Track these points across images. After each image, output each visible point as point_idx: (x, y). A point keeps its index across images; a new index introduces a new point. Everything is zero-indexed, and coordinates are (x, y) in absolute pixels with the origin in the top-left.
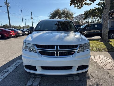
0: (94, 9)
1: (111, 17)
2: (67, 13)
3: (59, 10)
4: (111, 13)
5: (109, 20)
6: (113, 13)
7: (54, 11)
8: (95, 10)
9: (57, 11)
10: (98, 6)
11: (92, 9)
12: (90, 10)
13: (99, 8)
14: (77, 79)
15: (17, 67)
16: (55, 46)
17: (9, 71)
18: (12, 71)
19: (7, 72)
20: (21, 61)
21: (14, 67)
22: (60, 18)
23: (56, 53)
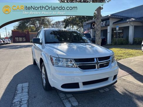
1: (93, 26)
4: (93, 23)
5: (91, 30)
6: (95, 23)
8: (76, 18)
12: (70, 18)
14: (107, 90)
15: (28, 93)
16: (94, 58)
17: (22, 100)
18: (28, 99)
19: (22, 102)
20: (26, 85)
21: (24, 94)
22: (34, 24)
23: (97, 66)
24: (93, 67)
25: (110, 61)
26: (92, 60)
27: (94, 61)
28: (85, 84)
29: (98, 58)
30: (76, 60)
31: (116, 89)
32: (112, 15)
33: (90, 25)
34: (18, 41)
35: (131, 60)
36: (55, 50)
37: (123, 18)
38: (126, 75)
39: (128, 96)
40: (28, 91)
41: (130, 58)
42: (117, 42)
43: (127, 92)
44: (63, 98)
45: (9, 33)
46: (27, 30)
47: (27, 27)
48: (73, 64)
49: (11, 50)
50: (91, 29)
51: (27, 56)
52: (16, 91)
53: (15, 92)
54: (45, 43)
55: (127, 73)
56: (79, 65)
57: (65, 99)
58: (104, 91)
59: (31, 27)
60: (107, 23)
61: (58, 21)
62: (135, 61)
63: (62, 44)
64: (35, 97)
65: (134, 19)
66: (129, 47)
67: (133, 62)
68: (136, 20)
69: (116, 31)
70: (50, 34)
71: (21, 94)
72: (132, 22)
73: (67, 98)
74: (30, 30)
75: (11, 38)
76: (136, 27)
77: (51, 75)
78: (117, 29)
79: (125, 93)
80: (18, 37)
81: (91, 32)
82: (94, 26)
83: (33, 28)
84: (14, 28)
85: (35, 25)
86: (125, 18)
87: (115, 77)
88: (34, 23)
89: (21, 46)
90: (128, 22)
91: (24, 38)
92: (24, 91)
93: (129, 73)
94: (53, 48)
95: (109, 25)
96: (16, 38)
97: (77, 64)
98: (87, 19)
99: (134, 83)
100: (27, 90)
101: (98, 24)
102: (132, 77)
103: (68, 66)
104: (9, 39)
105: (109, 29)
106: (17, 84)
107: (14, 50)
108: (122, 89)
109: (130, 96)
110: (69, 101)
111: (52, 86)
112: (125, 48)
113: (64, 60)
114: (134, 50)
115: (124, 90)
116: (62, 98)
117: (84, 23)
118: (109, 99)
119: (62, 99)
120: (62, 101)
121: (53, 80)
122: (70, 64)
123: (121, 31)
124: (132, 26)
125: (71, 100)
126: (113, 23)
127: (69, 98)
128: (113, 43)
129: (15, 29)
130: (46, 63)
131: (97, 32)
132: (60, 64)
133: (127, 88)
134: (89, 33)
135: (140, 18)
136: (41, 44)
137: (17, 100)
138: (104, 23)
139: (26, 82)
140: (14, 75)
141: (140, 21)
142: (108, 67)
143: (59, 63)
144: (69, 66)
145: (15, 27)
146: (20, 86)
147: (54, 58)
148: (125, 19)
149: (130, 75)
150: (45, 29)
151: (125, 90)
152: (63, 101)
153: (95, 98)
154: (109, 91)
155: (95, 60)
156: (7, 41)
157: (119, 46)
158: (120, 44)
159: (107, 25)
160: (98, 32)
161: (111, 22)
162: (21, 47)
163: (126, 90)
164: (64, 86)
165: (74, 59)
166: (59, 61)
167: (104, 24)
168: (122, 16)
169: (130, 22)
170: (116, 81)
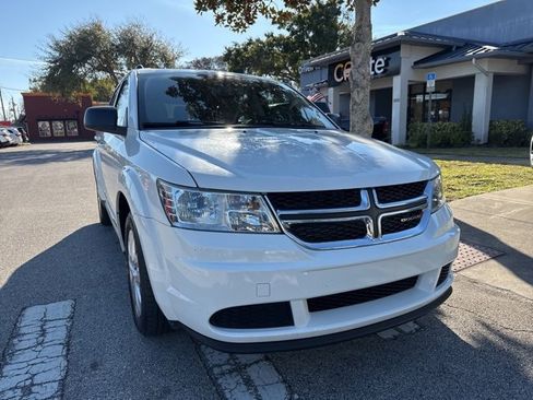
0: (264, 39)
1: (339, 77)
2: (146, 49)
3: (99, 28)
4: (338, 63)
5: (332, 89)
6: (344, 63)
7: (70, 29)
8: (270, 44)
9: (92, 33)
10: (279, 28)
11: (258, 40)
12: (249, 44)
13: (281, 37)
14: (411, 327)
15: (67, 345)
16: (359, 190)
17: (37, 380)
18: (63, 374)
19: (33, 389)
20: (61, 309)
21: (48, 351)
22: (109, 70)
23: (370, 225)
24: (355, 231)
25: (424, 202)
26: (351, 196)
27: (358, 202)
28: (317, 305)
29: (376, 188)
30: (280, 200)
31: (445, 322)
32: (410, 33)
33: (326, 71)
34: (49, 134)
35: (492, 202)
36: (182, 154)
37: (452, 43)
38: (478, 261)
39: (501, 351)
40: (69, 336)
41: (486, 196)
42: (429, 136)
43: (491, 337)
44: (220, 366)
45: (14, 105)
46: (81, 94)
47: (81, 80)
48: (265, 218)
49: (19, 168)
50: (329, 86)
51: (78, 189)
52: (15, 341)
53: (9, 345)
54: (139, 129)
55: (480, 253)
56: (290, 222)
57: (230, 372)
58: (397, 333)
59: (96, 80)
60: (392, 65)
61: (204, 59)
62: (505, 206)
63: (215, 131)
64: (94, 366)
65: (493, 48)
66: (473, 155)
67: (498, 211)
68: (502, 52)
69: (425, 93)
70: (167, 93)
71: (34, 354)
72: (487, 60)
73: (239, 369)
74: (94, 93)
75: (21, 122)
76: (499, 80)
77: (162, 267)
78: (431, 85)
79: (485, 341)
80: (50, 121)
81: (331, 99)
82: (340, 74)
83: (107, 86)
84: (33, 85)
85: (112, 74)
86: (458, 44)
87: (445, 273)
88: (109, 64)
89: (58, 152)
90: (470, 59)
91: (72, 125)
92: (49, 337)
93: (487, 253)
94: (171, 148)
95: (397, 72)
96: (40, 124)
97: (282, 217)
98: (313, 49)
99: (514, 293)
100: (61, 334)
101: (359, 61)
102: (504, 269)
103: (240, 228)
104: (11, 128)
105: (398, 87)
106: (24, 309)
107: (29, 169)
108: (471, 321)
109: (509, 355)
110: (248, 382)
111: (170, 315)
112: (461, 158)
113: (225, 199)
114: (494, 165)
115: (480, 329)
116: (216, 366)
117: (305, 66)
118: (422, 370)
119: (216, 371)
120: (214, 381)
121: (170, 289)
122: (248, 219)
123: (444, 96)
124: (487, 74)
125: (253, 376)
126: (415, 63)
127: (246, 366)
128: (412, 141)
129: (35, 90)
130: (142, 213)
131: (354, 95)
132: (205, 218)
133: (490, 317)
134: (323, 100)
135: (515, 45)
136: (122, 131)
137: (13, 382)
138: (380, 63)
139: (63, 298)
140: (13, 270)
141: (518, 54)
142: (417, 229)
143: (199, 215)
144: (245, 224)
145: (35, 81)
146: (33, 314)
147: (174, 189)
148: (458, 48)
149: (493, 262)
150: (143, 70)
151: (484, 324)
152: (220, 381)
153: (360, 365)
154: (417, 330)
155: (364, 197)
156: (4, 135)
157: (437, 150)
158: (439, 146)
159: (390, 72)
160: (361, 95)
161: (407, 58)
162: (60, 157)
163: (487, 327)
164: (222, 319)
165: (269, 195)
166: (201, 203)
167: (379, 69)
168: (447, 38)
169: (479, 58)
170: (449, 291)
